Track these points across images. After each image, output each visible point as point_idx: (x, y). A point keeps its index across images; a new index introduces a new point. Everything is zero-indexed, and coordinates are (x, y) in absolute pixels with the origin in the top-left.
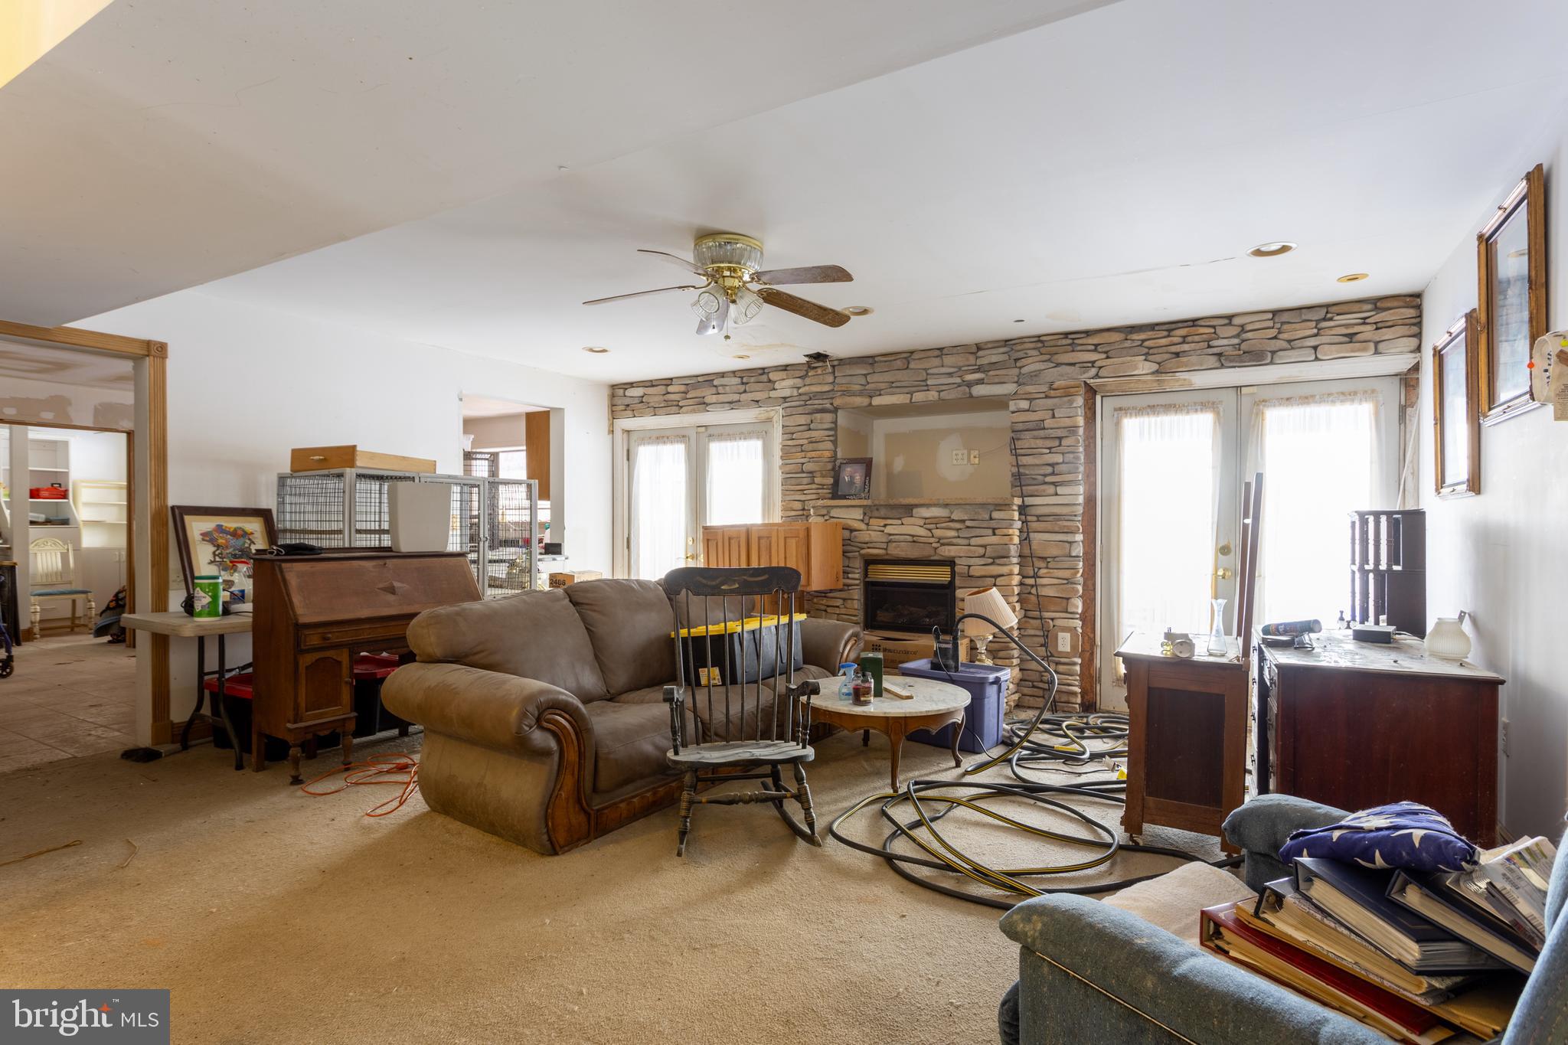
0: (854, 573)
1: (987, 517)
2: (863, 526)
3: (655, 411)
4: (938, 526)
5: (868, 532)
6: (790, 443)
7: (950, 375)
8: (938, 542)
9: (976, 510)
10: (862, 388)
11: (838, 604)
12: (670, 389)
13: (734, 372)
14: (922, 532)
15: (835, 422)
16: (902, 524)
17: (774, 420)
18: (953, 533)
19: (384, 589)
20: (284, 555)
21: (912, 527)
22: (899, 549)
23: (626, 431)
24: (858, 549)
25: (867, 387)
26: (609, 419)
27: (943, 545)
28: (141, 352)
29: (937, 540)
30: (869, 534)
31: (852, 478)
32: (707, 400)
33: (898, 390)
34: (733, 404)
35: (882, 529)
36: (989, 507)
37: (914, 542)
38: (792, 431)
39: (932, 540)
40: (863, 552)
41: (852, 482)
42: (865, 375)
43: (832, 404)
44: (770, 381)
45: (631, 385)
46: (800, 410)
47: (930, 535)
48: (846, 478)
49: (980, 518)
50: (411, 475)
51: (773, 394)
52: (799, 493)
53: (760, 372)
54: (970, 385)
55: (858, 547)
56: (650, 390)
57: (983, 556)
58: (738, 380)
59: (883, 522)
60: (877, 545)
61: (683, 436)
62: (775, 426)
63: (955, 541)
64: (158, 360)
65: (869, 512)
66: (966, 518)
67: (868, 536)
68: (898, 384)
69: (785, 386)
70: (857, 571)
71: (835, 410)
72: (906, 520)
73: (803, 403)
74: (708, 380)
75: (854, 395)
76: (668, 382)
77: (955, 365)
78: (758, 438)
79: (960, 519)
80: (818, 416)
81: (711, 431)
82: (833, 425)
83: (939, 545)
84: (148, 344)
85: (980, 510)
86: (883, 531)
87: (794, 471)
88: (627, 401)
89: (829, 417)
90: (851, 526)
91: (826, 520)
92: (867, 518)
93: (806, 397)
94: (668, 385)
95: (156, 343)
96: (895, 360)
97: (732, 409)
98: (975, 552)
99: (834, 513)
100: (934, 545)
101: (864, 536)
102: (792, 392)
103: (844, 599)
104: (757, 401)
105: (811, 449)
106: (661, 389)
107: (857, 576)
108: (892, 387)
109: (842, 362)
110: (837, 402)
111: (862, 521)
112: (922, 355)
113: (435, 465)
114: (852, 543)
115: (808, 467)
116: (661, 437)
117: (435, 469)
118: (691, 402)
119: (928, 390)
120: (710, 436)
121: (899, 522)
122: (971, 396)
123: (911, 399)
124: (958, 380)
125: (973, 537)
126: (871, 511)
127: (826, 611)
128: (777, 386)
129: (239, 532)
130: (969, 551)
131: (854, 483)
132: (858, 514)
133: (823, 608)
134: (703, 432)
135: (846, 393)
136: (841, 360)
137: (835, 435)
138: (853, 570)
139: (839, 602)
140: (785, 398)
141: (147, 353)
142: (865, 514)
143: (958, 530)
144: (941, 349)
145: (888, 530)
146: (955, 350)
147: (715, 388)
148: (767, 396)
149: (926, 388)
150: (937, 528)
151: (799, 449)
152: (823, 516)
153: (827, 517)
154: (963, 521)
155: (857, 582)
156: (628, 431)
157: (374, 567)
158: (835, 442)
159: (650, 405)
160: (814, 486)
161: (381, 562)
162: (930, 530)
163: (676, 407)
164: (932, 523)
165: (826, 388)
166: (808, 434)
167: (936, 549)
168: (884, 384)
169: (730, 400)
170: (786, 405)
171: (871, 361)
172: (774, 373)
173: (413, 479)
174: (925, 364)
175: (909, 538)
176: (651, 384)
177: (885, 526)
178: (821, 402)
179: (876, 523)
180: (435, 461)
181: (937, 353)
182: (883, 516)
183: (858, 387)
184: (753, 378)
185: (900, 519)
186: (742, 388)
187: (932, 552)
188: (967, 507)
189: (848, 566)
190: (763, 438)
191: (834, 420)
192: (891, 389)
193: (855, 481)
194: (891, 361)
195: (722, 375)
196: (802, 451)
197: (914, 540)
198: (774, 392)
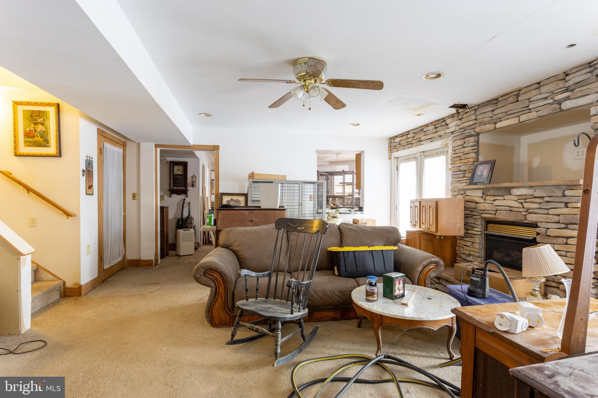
0: (477, 228)
1: (560, 194)
2: (481, 200)
3: (404, 147)
4: (526, 200)
5: (484, 204)
6: (454, 156)
7: (546, 98)
8: (527, 211)
9: (553, 190)
10: (491, 119)
11: (469, 245)
12: (409, 136)
13: (431, 123)
14: (516, 204)
15: (478, 142)
16: (505, 199)
17: (449, 144)
18: (536, 206)
19: (249, 221)
20: (222, 208)
21: (510, 201)
22: (501, 215)
23: (396, 158)
24: (480, 214)
25: (493, 118)
26: (389, 153)
27: (529, 213)
28: (213, 149)
29: (526, 210)
30: (484, 205)
31: (482, 172)
32: (422, 139)
33: (510, 116)
34: (431, 139)
35: (492, 202)
36: (562, 187)
37: (511, 211)
38: (456, 149)
39: (522, 210)
40: (482, 215)
41: (481, 175)
42: (493, 111)
43: (475, 131)
44: (447, 125)
45: (396, 137)
46: (459, 137)
47: (522, 206)
48: (479, 173)
49: (555, 195)
50: (272, 181)
51: (448, 131)
52: (459, 182)
53: (442, 120)
54: (559, 103)
55: (480, 213)
56: (402, 138)
57: (558, 222)
58: (433, 127)
59: (493, 198)
60: (490, 212)
61: (415, 158)
62: (449, 148)
63: (536, 211)
64: (217, 151)
65: (485, 193)
66: (544, 195)
67: (484, 206)
68: (510, 113)
69: (453, 125)
70: (479, 227)
71: (478, 134)
72: (507, 197)
73: (460, 133)
74: (421, 129)
75: (486, 124)
76: (408, 133)
77: (550, 91)
78: (444, 155)
79: (540, 196)
80: (467, 139)
81: (426, 154)
82: (476, 143)
83: (527, 213)
84: (214, 146)
85: (555, 190)
86: (493, 204)
87: (455, 171)
88: (395, 144)
89: (472, 139)
90: (475, 201)
91: (464, 197)
92: (484, 196)
93: (462, 130)
94: (408, 135)
95: (216, 146)
96: (509, 97)
97: (432, 141)
98: (551, 219)
99: (468, 193)
100: (523, 213)
101: (481, 207)
102: (456, 129)
103: (473, 243)
104: (441, 136)
105: (464, 158)
106: (405, 137)
107: (479, 230)
108: (508, 115)
109: (479, 106)
110: (477, 130)
111: (482, 197)
112: (526, 90)
113: (285, 177)
114: (476, 210)
115: (463, 168)
116: (408, 159)
117: (285, 179)
118: (415, 141)
119: (531, 112)
120: (425, 156)
121: (502, 198)
122: (561, 110)
123: (519, 120)
124: (551, 101)
125: (552, 208)
126: (487, 192)
127: (463, 248)
128: (449, 126)
129: (237, 201)
130: (548, 218)
131: (483, 175)
132: (479, 193)
133: (462, 246)
134: (422, 155)
135: (481, 124)
136: (479, 105)
137: (478, 149)
138: (477, 226)
139: (469, 244)
140: (453, 132)
141: (214, 149)
142: (483, 193)
143: (540, 203)
144: (539, 83)
145: (496, 203)
146: (548, 81)
147: (424, 133)
148: (444, 133)
149: (528, 111)
150: (526, 202)
151: (459, 159)
152: (463, 194)
153: (464, 196)
154: (543, 197)
155: (479, 233)
156: (397, 158)
157: (248, 213)
158: (477, 153)
159: (402, 145)
160: (465, 178)
161: (251, 211)
162: (522, 203)
163: (410, 144)
164: (522, 199)
165: (472, 123)
166: (462, 150)
167: (526, 215)
168: (502, 114)
169: (430, 137)
170: (453, 135)
171: (495, 102)
172: (448, 120)
173: (272, 182)
174: (528, 96)
175: (507, 208)
176: (402, 135)
177: (495, 200)
178: (469, 131)
179: (490, 199)
180: (285, 176)
181: (537, 86)
182: (492, 194)
183: (489, 119)
184: (439, 124)
185: (503, 196)
186: (435, 130)
187: (523, 218)
188: (547, 188)
189: (474, 224)
190: (446, 154)
191: (477, 140)
192: (507, 117)
193: (484, 174)
194: (507, 99)
195: (427, 125)
196: (461, 160)
197: (511, 210)
198: (448, 130)
